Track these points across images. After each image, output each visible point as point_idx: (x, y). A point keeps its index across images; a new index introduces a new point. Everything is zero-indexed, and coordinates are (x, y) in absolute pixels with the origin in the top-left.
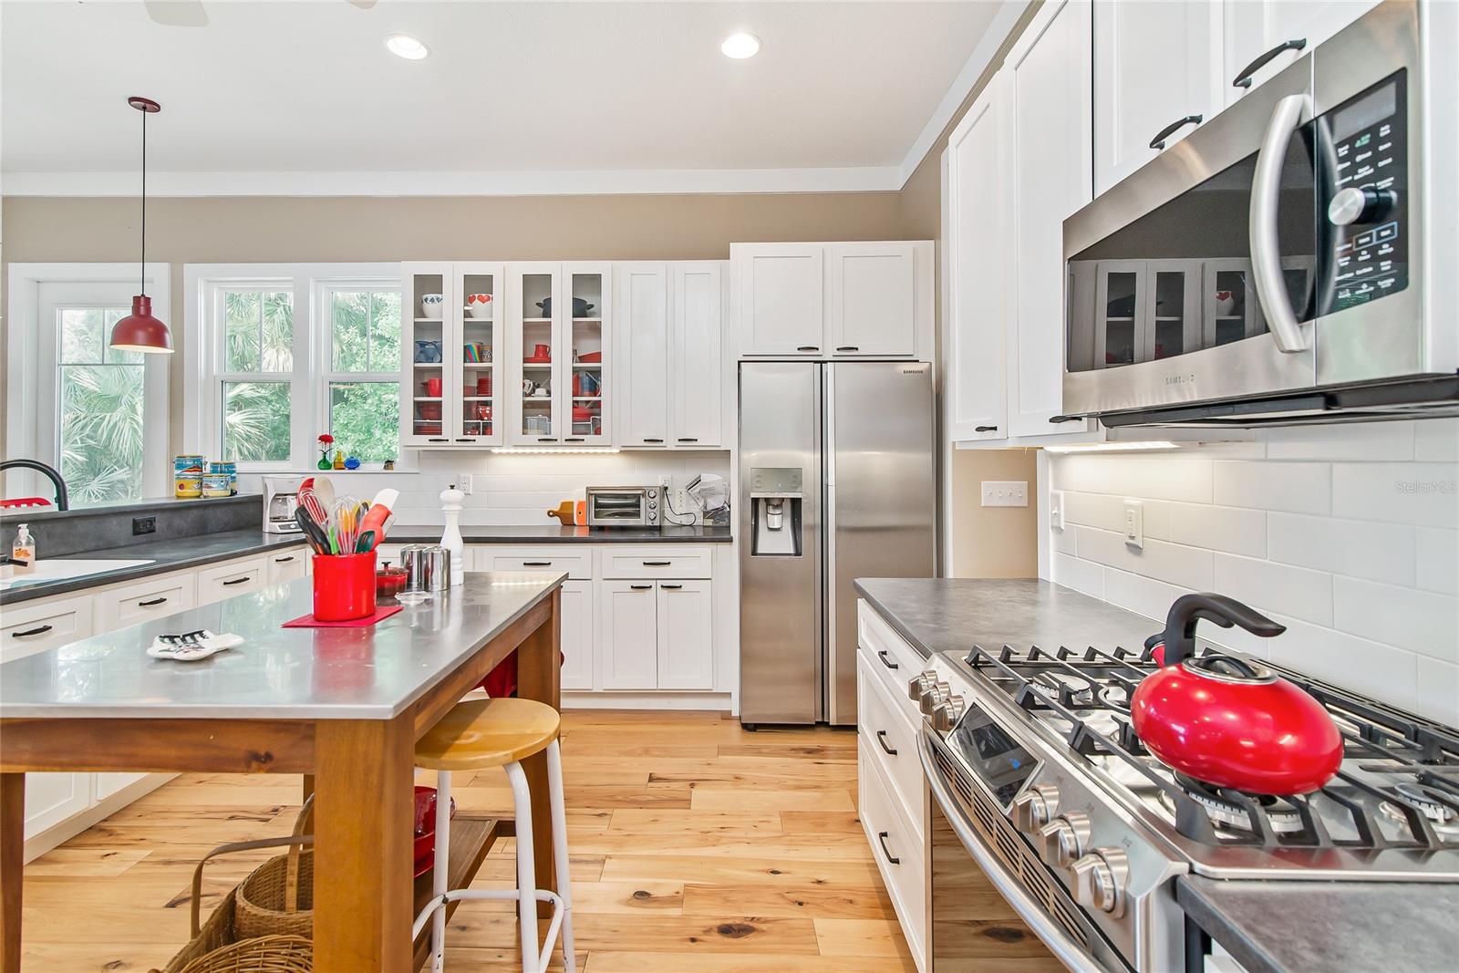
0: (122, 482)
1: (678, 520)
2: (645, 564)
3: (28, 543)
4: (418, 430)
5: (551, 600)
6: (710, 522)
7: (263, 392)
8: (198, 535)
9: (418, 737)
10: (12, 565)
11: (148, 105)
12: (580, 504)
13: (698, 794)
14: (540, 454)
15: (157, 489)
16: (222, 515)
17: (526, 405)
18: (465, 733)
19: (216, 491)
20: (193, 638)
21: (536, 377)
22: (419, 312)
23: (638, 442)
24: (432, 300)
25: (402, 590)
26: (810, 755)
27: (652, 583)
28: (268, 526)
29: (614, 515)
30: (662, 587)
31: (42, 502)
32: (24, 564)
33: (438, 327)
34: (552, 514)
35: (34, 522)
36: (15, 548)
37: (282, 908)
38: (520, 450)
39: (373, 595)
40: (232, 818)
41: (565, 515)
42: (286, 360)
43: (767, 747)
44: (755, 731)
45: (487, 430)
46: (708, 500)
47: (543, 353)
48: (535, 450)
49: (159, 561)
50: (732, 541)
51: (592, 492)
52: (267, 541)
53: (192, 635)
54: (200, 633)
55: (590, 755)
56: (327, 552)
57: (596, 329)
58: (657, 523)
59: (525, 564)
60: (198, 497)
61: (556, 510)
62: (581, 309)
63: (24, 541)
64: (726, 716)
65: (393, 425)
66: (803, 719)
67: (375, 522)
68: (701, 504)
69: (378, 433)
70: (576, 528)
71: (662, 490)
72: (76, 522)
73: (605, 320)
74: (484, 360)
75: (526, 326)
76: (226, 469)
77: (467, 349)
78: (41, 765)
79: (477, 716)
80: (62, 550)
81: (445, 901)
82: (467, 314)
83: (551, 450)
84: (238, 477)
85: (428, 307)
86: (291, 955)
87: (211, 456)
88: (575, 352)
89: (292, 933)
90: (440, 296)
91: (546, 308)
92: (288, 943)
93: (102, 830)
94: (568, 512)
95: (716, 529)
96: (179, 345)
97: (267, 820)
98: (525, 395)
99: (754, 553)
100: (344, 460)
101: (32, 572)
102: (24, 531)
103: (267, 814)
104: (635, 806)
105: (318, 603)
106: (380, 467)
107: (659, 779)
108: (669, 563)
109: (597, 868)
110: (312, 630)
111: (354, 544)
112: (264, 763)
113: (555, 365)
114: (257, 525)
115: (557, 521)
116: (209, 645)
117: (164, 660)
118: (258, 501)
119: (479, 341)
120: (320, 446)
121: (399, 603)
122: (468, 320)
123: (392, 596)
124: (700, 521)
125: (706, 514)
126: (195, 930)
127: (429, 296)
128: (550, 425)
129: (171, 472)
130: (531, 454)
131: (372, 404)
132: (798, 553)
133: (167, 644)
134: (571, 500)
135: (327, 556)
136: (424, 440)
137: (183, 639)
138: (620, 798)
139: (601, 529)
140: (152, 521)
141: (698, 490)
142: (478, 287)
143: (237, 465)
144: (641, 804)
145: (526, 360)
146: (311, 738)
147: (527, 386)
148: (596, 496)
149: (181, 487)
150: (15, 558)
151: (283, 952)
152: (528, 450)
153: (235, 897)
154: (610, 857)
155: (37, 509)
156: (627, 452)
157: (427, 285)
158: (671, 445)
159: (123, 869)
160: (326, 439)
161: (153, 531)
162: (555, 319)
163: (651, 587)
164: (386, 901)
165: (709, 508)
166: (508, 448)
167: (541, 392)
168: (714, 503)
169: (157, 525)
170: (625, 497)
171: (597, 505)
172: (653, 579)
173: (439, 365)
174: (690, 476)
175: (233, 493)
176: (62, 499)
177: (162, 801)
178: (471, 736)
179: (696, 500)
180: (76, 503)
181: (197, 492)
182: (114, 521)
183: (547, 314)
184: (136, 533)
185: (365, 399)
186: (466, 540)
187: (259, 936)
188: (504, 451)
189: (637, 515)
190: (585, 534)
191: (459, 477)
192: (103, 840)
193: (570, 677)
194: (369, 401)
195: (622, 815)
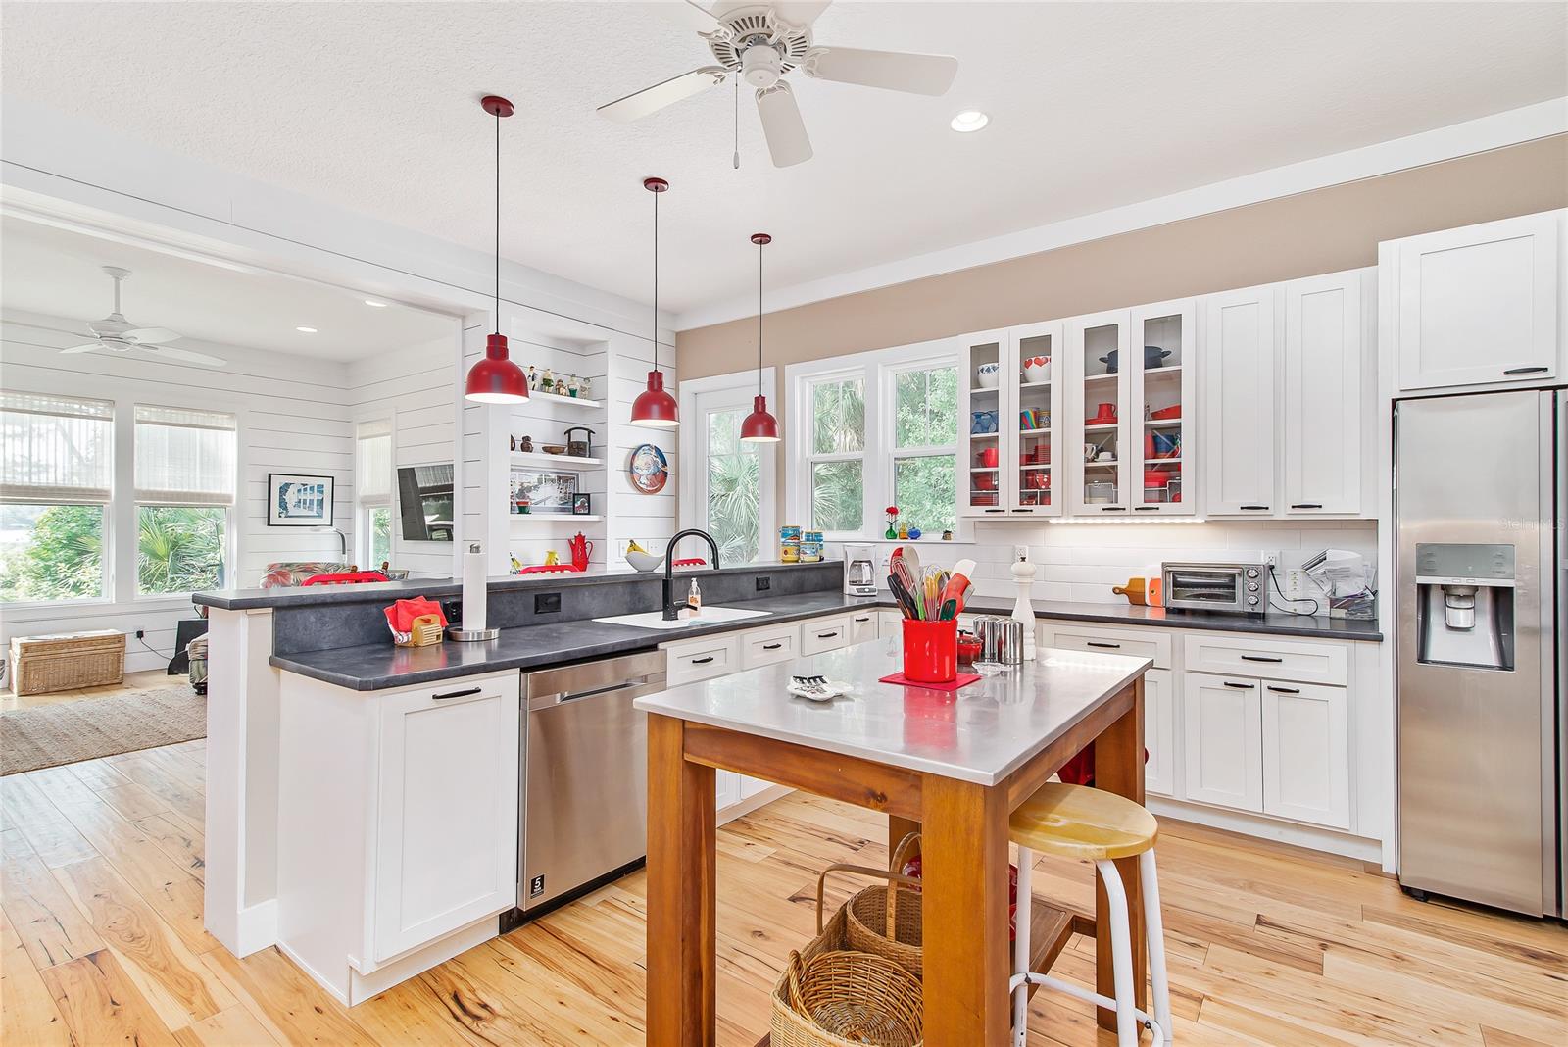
0: (739, 547)
1: (1290, 607)
2: (1243, 658)
3: (697, 593)
4: (975, 501)
5: (1133, 688)
6: (1341, 613)
7: (834, 470)
8: (798, 593)
9: (1011, 809)
10: (688, 609)
11: (764, 239)
12: (1153, 582)
13: (1330, 958)
14: (1103, 524)
15: (767, 554)
16: (814, 578)
17: (1087, 471)
18: (1051, 815)
19: (809, 557)
20: (815, 681)
21: (1100, 439)
22: (976, 383)
23: (1231, 507)
24: (988, 370)
25: (977, 659)
26: (1533, 961)
27: (1256, 683)
28: (848, 589)
29: (1198, 596)
30: (1269, 688)
31: (702, 562)
32: (695, 608)
33: (994, 395)
34: (1117, 591)
35: (700, 576)
36: (690, 596)
37: (884, 934)
38: (1081, 521)
39: (954, 662)
40: (830, 839)
41: (1134, 594)
42: (852, 440)
43: (1448, 929)
44: (1425, 901)
45: (1045, 499)
46: (1338, 585)
47: (1108, 413)
48: (1099, 520)
49: (775, 614)
50: (1382, 641)
51: (1170, 569)
52: (848, 602)
53: (814, 679)
54: (820, 678)
55: (1173, 871)
56: (916, 616)
57: (1175, 379)
58: (1259, 609)
59: (1089, 644)
60: (797, 561)
61: (1124, 587)
62: (1154, 358)
63: (694, 591)
64: (1374, 870)
65: (943, 495)
66: (1521, 907)
67: (956, 591)
68: (1327, 588)
69: (928, 505)
70: (1147, 609)
71: (1267, 569)
72: (723, 578)
73: (1187, 368)
74: (1041, 425)
75: (1088, 385)
76: (816, 538)
77: (1023, 416)
78: (730, 766)
79: (1061, 801)
80: (715, 599)
81: (1028, 980)
82: (1024, 379)
83: (1117, 520)
84: (825, 545)
85: (985, 377)
86: (892, 979)
87: (806, 528)
88: (1147, 407)
89: (892, 959)
90: (996, 364)
91: (1111, 363)
92: (889, 967)
93: (744, 823)
94: (1138, 590)
95: (1350, 622)
96: (783, 437)
97: (856, 850)
98: (1087, 460)
99: (1422, 658)
100: (907, 530)
101: (699, 615)
102: (694, 584)
103: (855, 843)
104: (1242, 949)
105: (907, 663)
106: (938, 537)
107: (1271, 925)
108: (1280, 661)
109: (1193, 1005)
110: (902, 687)
111: (938, 610)
112: (881, 802)
113: (1122, 426)
114: (839, 587)
115: (1124, 599)
116: (829, 691)
117: (798, 697)
118: (839, 566)
119: (1036, 407)
120: (889, 517)
121: (976, 672)
122: (1024, 385)
123: (969, 664)
124: (1325, 610)
125: (1333, 603)
126: (820, 931)
127: (985, 366)
128: (1117, 492)
129: (777, 540)
130: (1094, 524)
131: (923, 477)
132: (1506, 664)
133: (798, 684)
134: (1141, 577)
135: (915, 621)
136: (980, 510)
137: (809, 682)
138: (1218, 932)
139: (1181, 611)
140: (768, 580)
141: (1322, 570)
142: (1036, 350)
143: (824, 534)
144: (1249, 949)
145: (1088, 422)
146: (919, 788)
147: (1089, 450)
148: (1175, 573)
149: (786, 552)
150: (690, 604)
151: (886, 974)
152: (1089, 520)
153: (845, 910)
154: (1209, 999)
155: (698, 567)
156: (1216, 522)
157: (985, 355)
158: (1282, 513)
159: (758, 859)
160: (892, 511)
161: (768, 588)
162: (1122, 374)
163: (1252, 687)
164: (987, 963)
165: (1340, 594)
166: (1068, 518)
167: (1105, 456)
168: (1345, 589)
169: (771, 583)
170: (1210, 575)
171: (1176, 584)
172: (1258, 678)
173: (995, 434)
174: (1310, 553)
175: (822, 559)
176: (715, 561)
177: (782, 811)
178: (1058, 820)
179: (1318, 583)
180: (724, 565)
181: (794, 557)
182: (744, 579)
183: (1113, 369)
184: (758, 589)
185: (917, 472)
186: (1038, 615)
187: (865, 952)
188: (1063, 521)
189: (1232, 598)
190: (1161, 616)
191: (1014, 548)
192: (746, 832)
193: (1154, 779)
194: (920, 474)
195: (1221, 953)
